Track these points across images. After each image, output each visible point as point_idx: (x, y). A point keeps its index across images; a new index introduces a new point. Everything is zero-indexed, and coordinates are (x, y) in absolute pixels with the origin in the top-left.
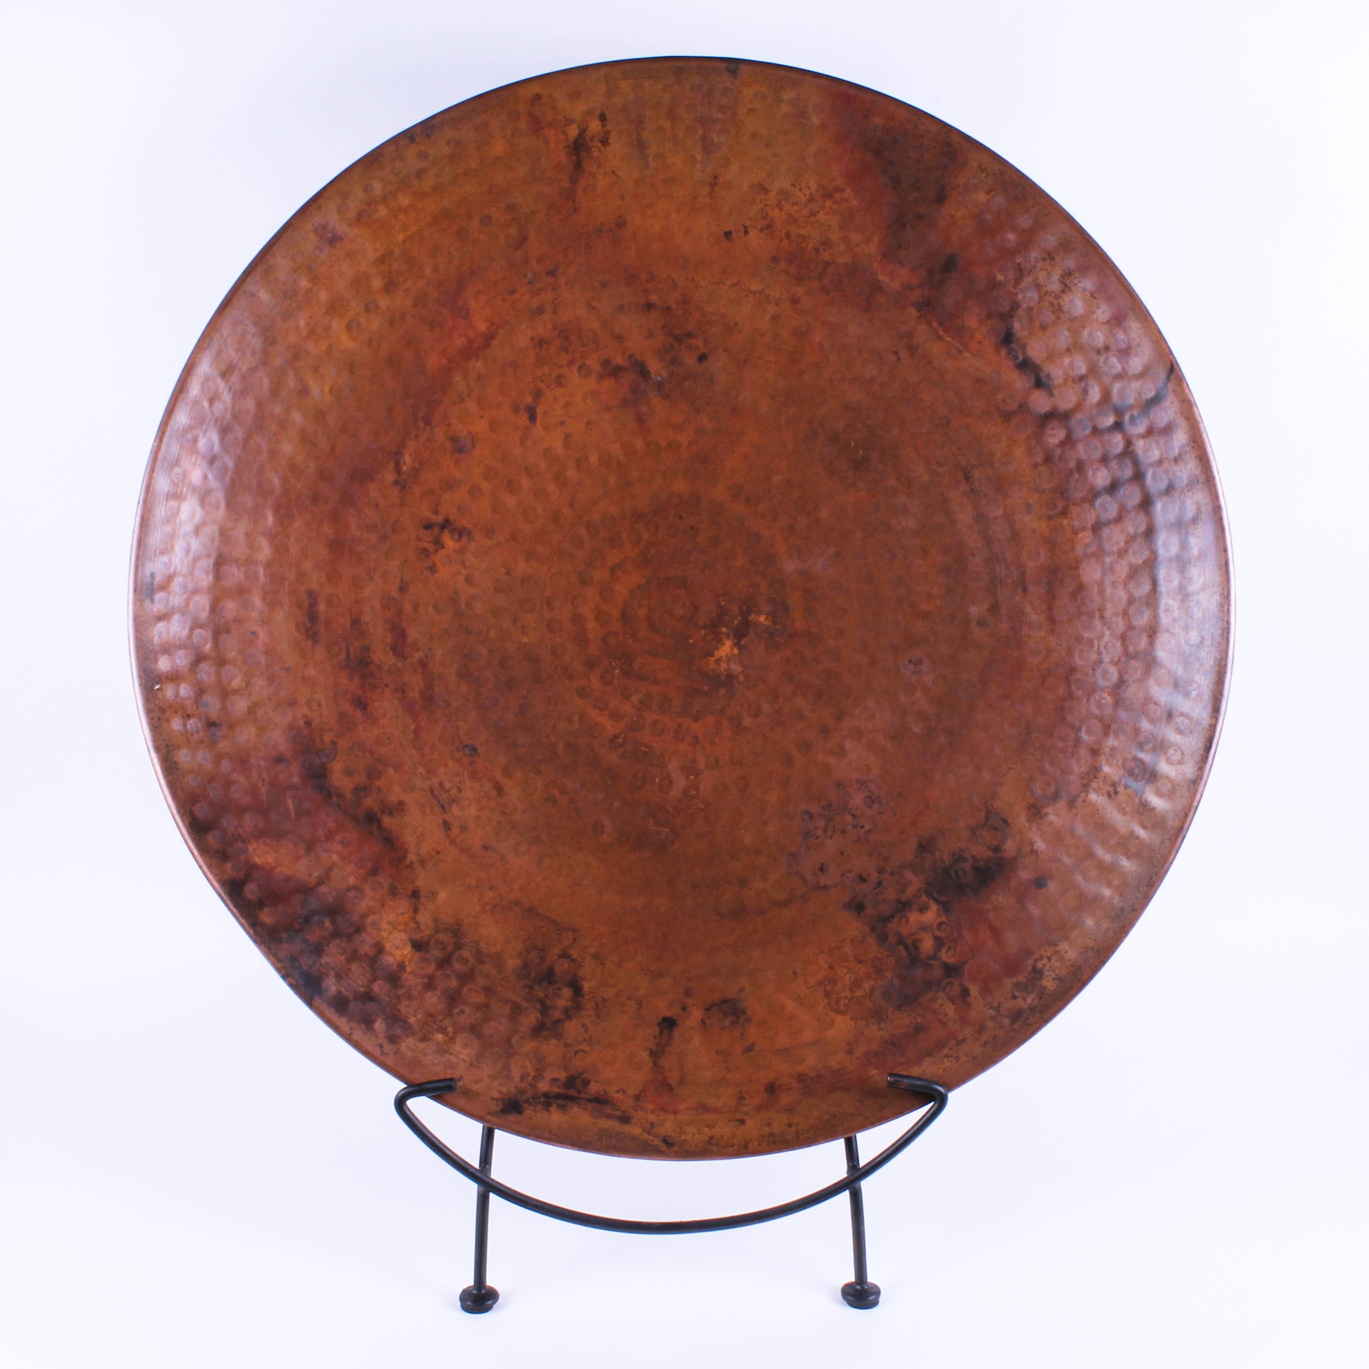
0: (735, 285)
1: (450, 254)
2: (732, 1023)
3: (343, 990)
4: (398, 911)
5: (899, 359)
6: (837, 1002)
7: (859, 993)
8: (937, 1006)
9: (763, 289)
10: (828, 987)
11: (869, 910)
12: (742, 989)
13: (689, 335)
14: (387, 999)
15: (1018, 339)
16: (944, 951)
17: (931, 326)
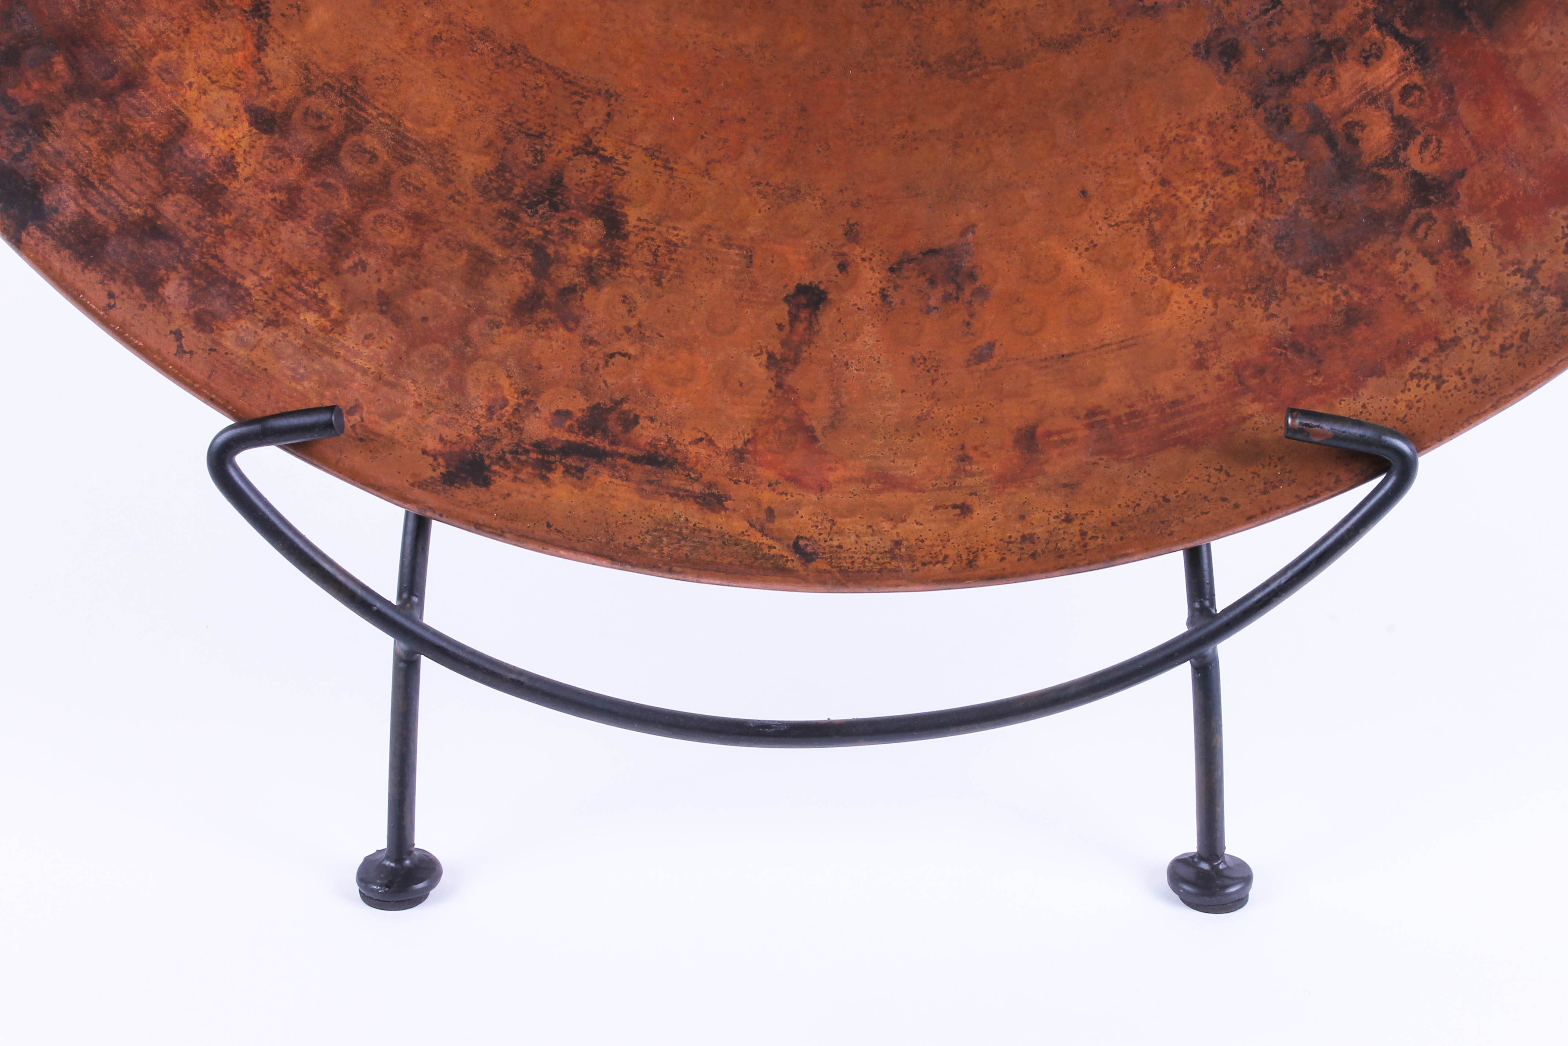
2: (947, 298)
3: (92, 211)
4: (221, 45)
6: (1176, 257)
7: (1222, 239)
8: (1396, 268)
10: (1157, 226)
11: (1251, 59)
12: (970, 228)
14: (194, 234)
16: (1413, 150)
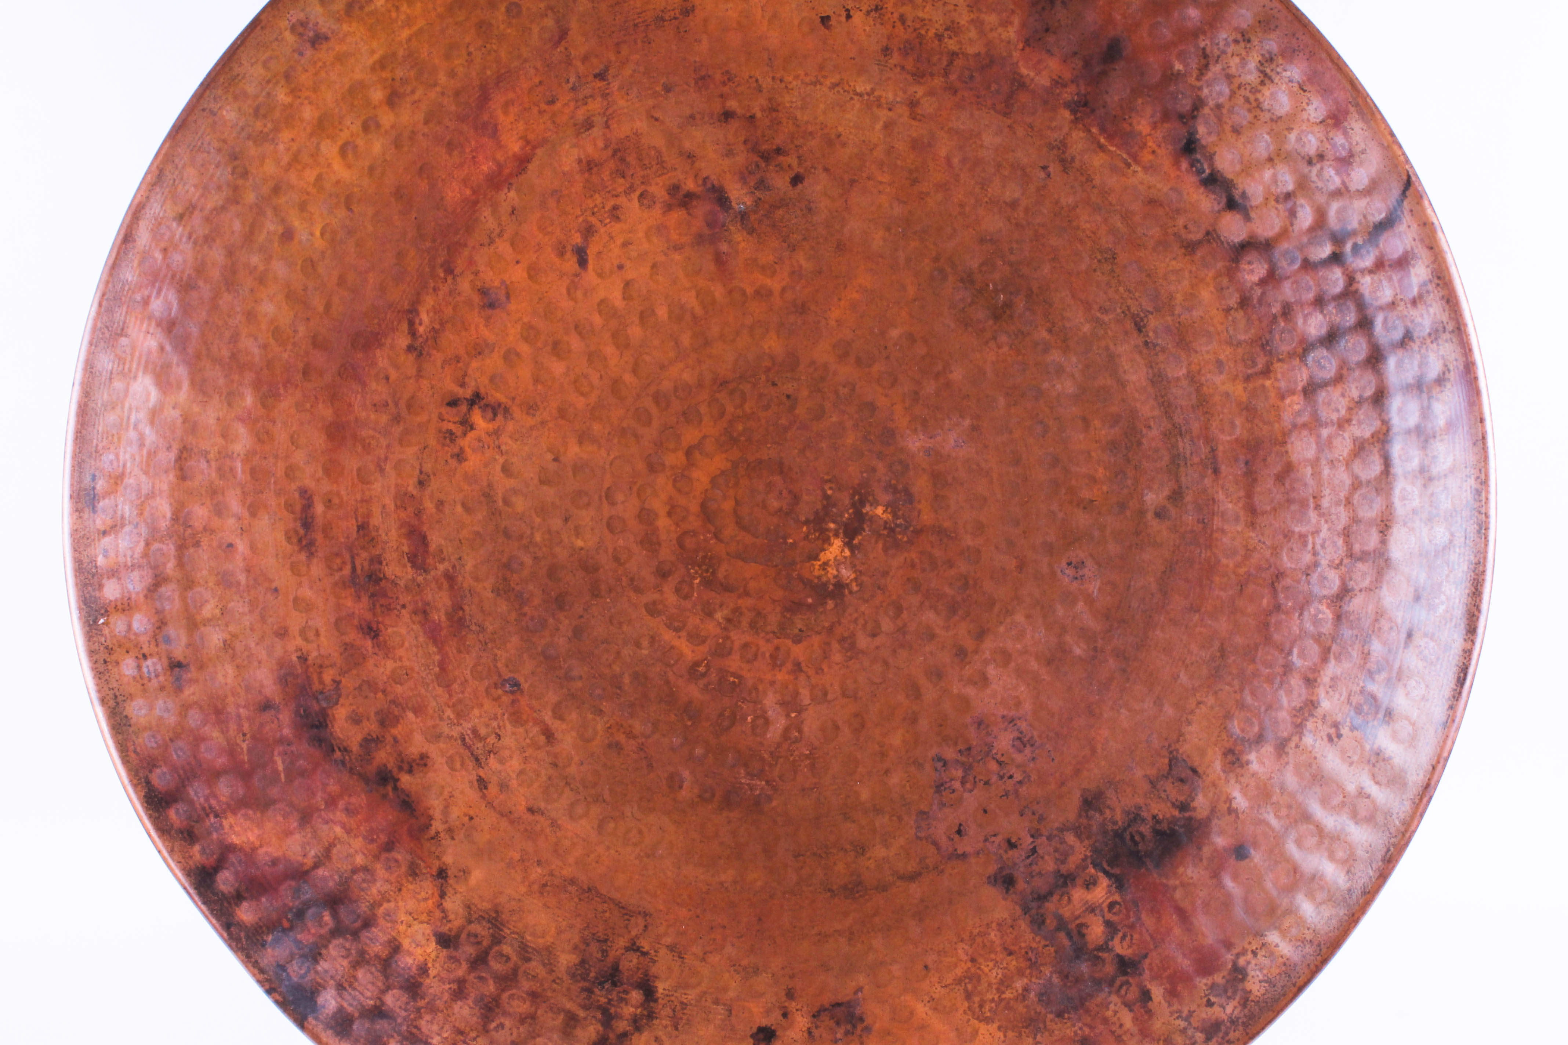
0: (837, 85)
1: (469, 54)
2: (847, 1033)
3: (345, 1005)
4: (419, 897)
5: (1049, 175)
6: (981, 1006)
7: (1008, 995)
8: (1109, 1013)
9: (873, 90)
10: (969, 987)
11: (1021, 885)
12: (860, 989)
13: (779, 151)
14: (403, 1014)
15: (1204, 147)
16: (1116, 941)
17: (1090, 131)
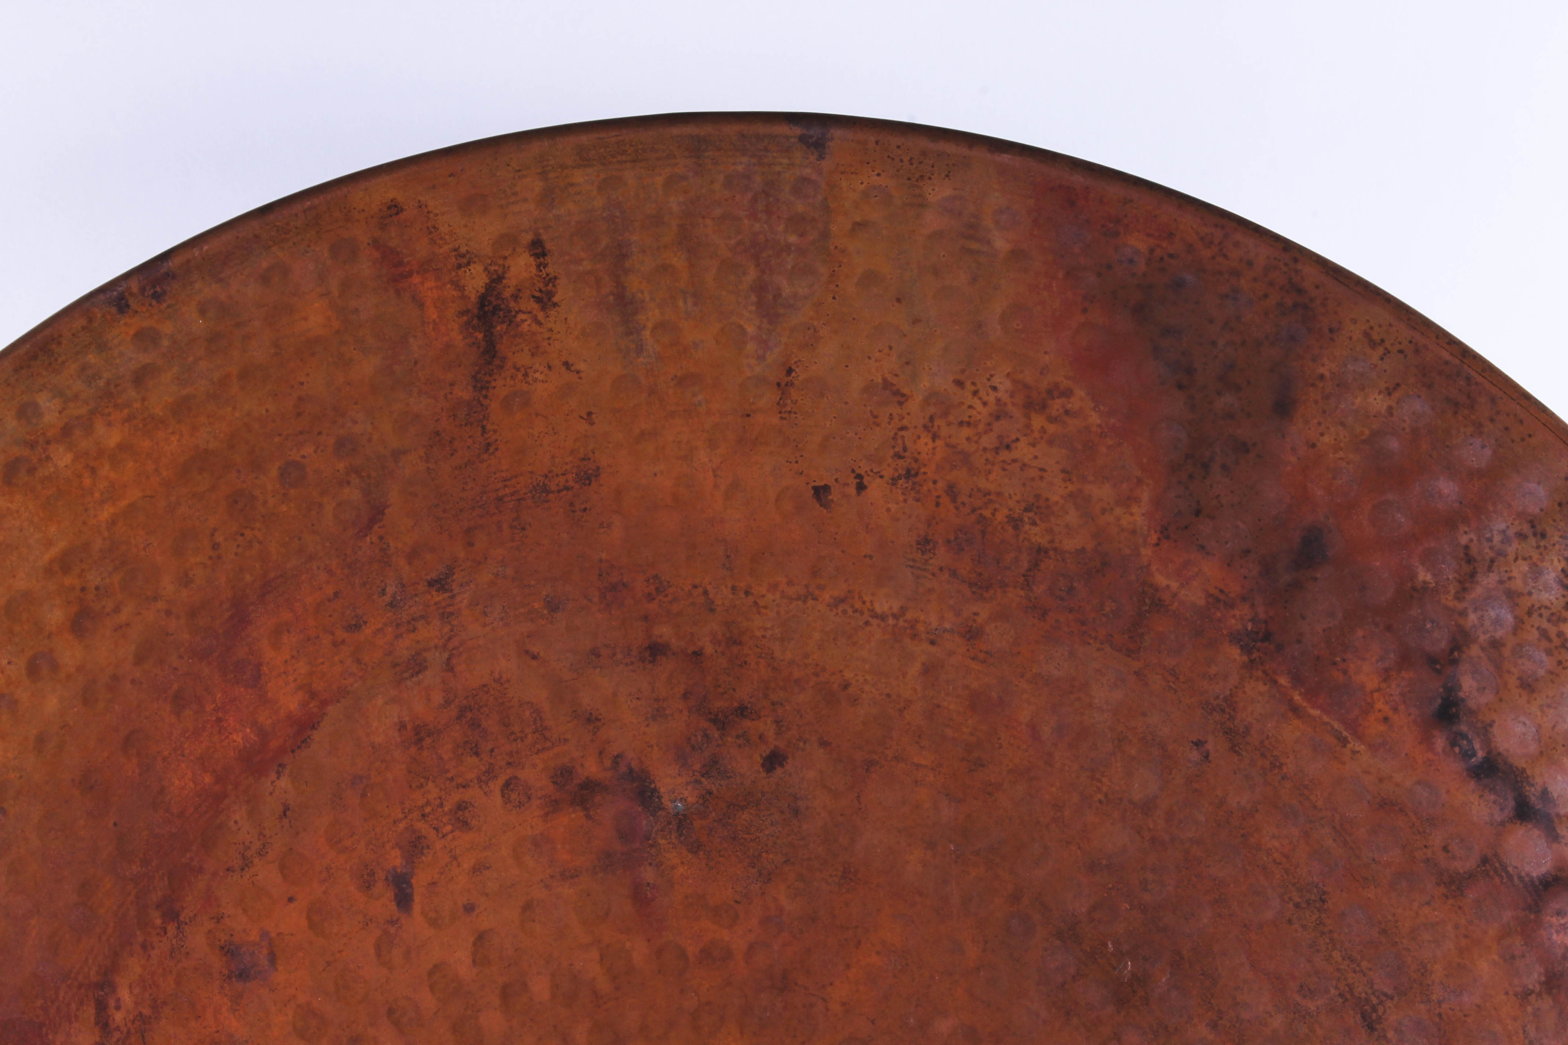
0: (843, 600)
1: (215, 546)
5: (1207, 756)
9: (903, 610)
13: (742, 711)
15: (1472, 712)
17: (1275, 682)
